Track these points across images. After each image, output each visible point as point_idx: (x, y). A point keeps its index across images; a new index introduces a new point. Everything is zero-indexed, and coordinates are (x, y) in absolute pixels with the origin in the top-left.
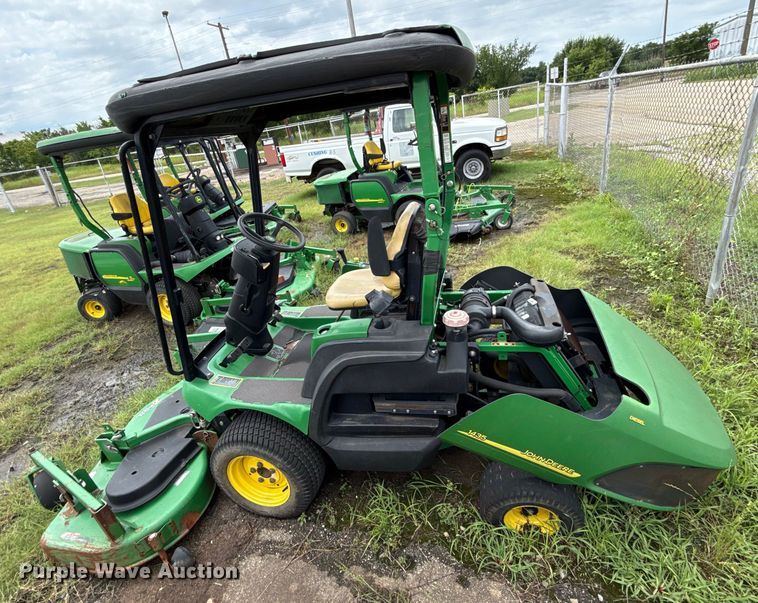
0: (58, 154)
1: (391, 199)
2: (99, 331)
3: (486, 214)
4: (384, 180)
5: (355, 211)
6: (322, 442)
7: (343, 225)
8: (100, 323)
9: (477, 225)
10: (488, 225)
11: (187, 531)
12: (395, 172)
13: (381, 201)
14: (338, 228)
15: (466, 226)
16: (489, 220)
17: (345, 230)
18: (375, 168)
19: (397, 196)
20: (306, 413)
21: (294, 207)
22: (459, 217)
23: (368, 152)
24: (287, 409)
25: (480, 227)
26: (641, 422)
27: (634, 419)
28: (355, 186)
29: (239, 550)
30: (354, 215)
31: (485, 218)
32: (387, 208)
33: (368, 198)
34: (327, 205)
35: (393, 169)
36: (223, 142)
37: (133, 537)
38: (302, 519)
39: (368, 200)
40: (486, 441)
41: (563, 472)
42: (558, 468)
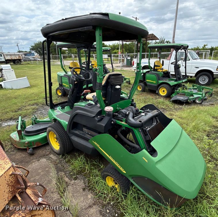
0: (60, 47)
1: (158, 82)
2: (57, 98)
3: (193, 96)
4: (158, 75)
5: (145, 84)
6: (70, 135)
7: (140, 88)
8: (59, 96)
9: (186, 99)
10: (191, 100)
11: (36, 146)
12: (162, 73)
13: (154, 82)
15: (181, 98)
16: (193, 99)
17: (140, 90)
18: (156, 70)
19: (161, 82)
20: (67, 124)
21: (129, 79)
22: (180, 94)
23: (156, 64)
24: (64, 122)
25: (187, 100)
26: (146, 161)
27: (144, 159)
28: (147, 75)
29: (44, 156)
30: (145, 85)
31: (192, 97)
32: (156, 85)
33: (151, 80)
35: (162, 72)
36: (124, 56)
37: (23, 141)
38: (61, 156)
39: (150, 81)
40: (100, 148)
41: (121, 169)
42: (119, 167)
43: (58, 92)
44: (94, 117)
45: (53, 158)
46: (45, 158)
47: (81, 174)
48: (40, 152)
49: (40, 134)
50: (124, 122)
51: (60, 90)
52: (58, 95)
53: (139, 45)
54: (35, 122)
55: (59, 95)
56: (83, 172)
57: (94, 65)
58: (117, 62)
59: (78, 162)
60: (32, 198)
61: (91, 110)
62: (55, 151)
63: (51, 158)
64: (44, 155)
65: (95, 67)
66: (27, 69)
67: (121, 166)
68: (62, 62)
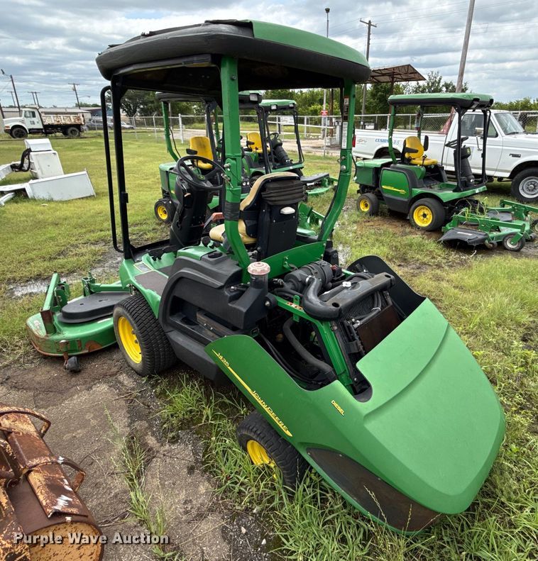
0: (166, 100)
1: (411, 191)
4: (411, 174)
5: (380, 196)
6: (166, 329)
7: (366, 206)
9: (480, 237)
10: (494, 242)
11: (87, 351)
12: (423, 169)
13: (402, 191)
14: (362, 207)
15: (468, 235)
16: (499, 237)
17: (366, 210)
18: (408, 161)
19: (418, 191)
20: (158, 302)
22: (466, 224)
23: (407, 146)
24: (152, 296)
25: (483, 240)
26: (341, 410)
27: (336, 405)
28: (385, 173)
29: (104, 377)
30: (379, 199)
31: (495, 234)
32: (406, 200)
33: (394, 187)
34: (361, 185)
35: (422, 165)
36: (334, 120)
37: (56, 337)
38: (145, 379)
39: (392, 189)
40: (229, 368)
41: (280, 425)
42: (276, 420)
43: (160, 213)
44: (221, 288)
45: (126, 382)
46: (105, 382)
47: (189, 428)
48: (96, 366)
49: (99, 322)
50: (296, 303)
51: (166, 205)
52: (160, 219)
53: (347, 103)
54: (91, 290)
55: (162, 220)
56: (194, 425)
57: (253, 144)
58: (318, 136)
59: (185, 398)
60: (41, 498)
61: (214, 269)
62: (132, 365)
63: (120, 383)
64: (105, 375)
65: (257, 149)
66: (94, 150)
67: (281, 419)
68: (171, 136)
